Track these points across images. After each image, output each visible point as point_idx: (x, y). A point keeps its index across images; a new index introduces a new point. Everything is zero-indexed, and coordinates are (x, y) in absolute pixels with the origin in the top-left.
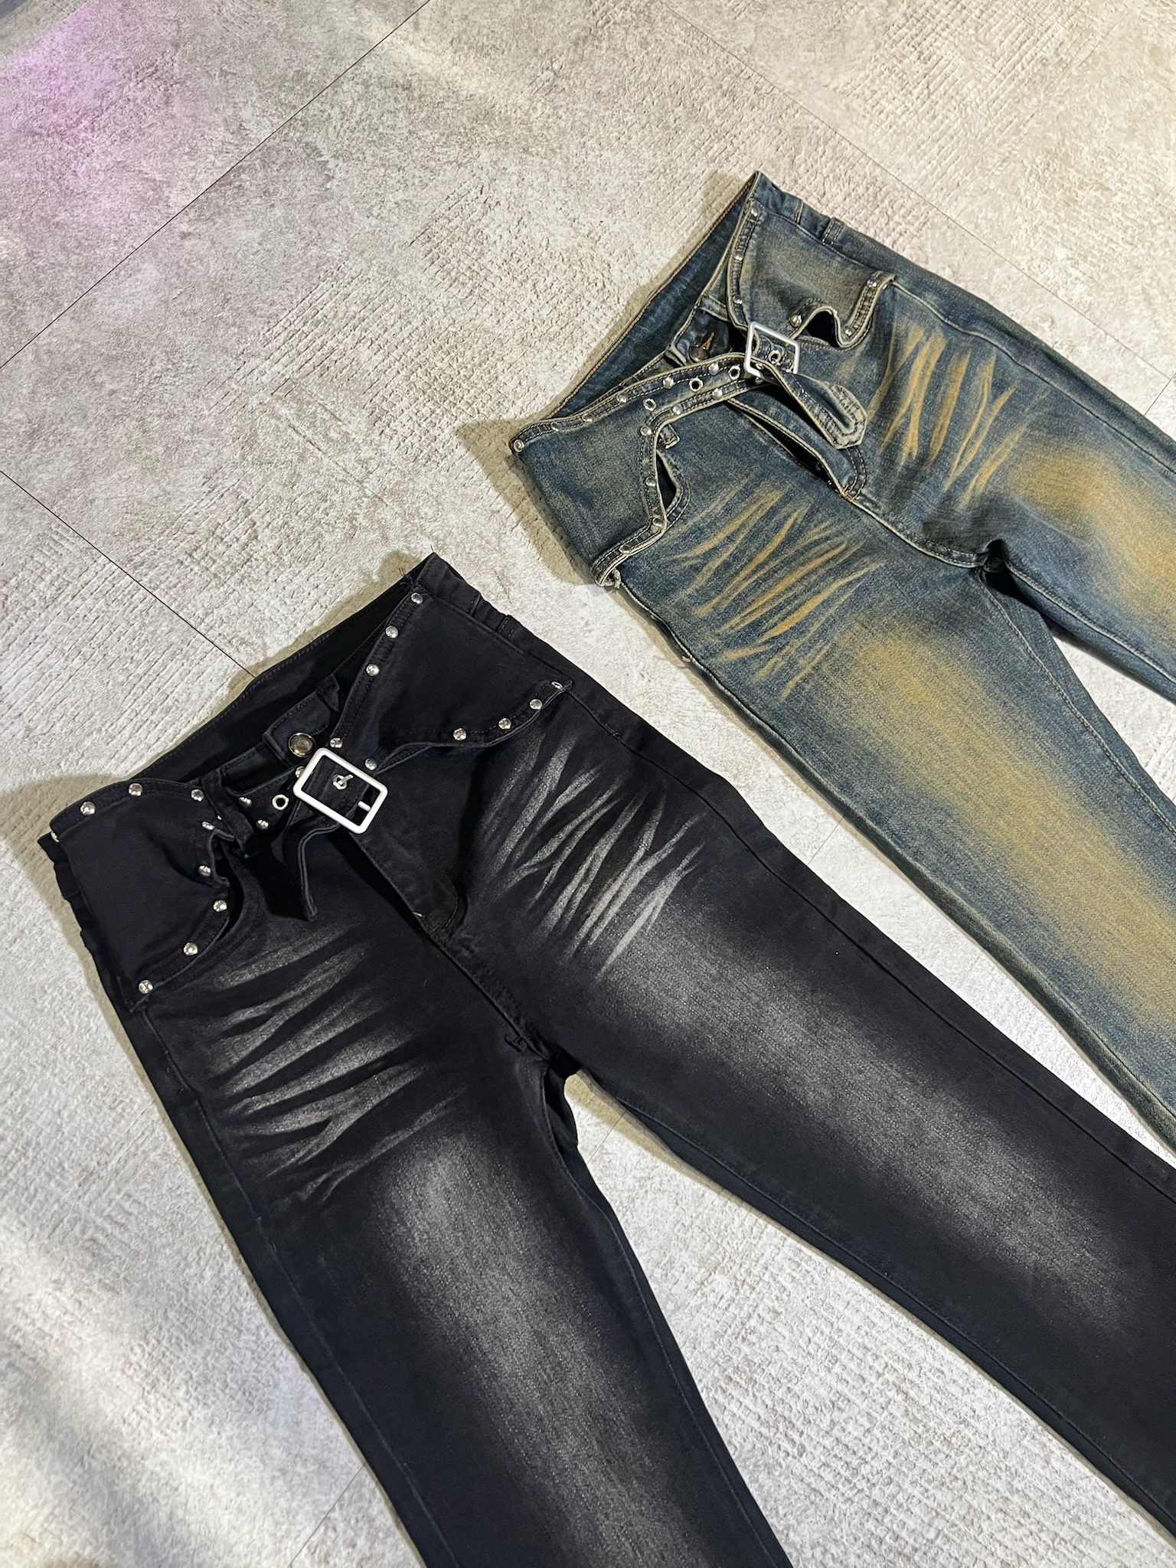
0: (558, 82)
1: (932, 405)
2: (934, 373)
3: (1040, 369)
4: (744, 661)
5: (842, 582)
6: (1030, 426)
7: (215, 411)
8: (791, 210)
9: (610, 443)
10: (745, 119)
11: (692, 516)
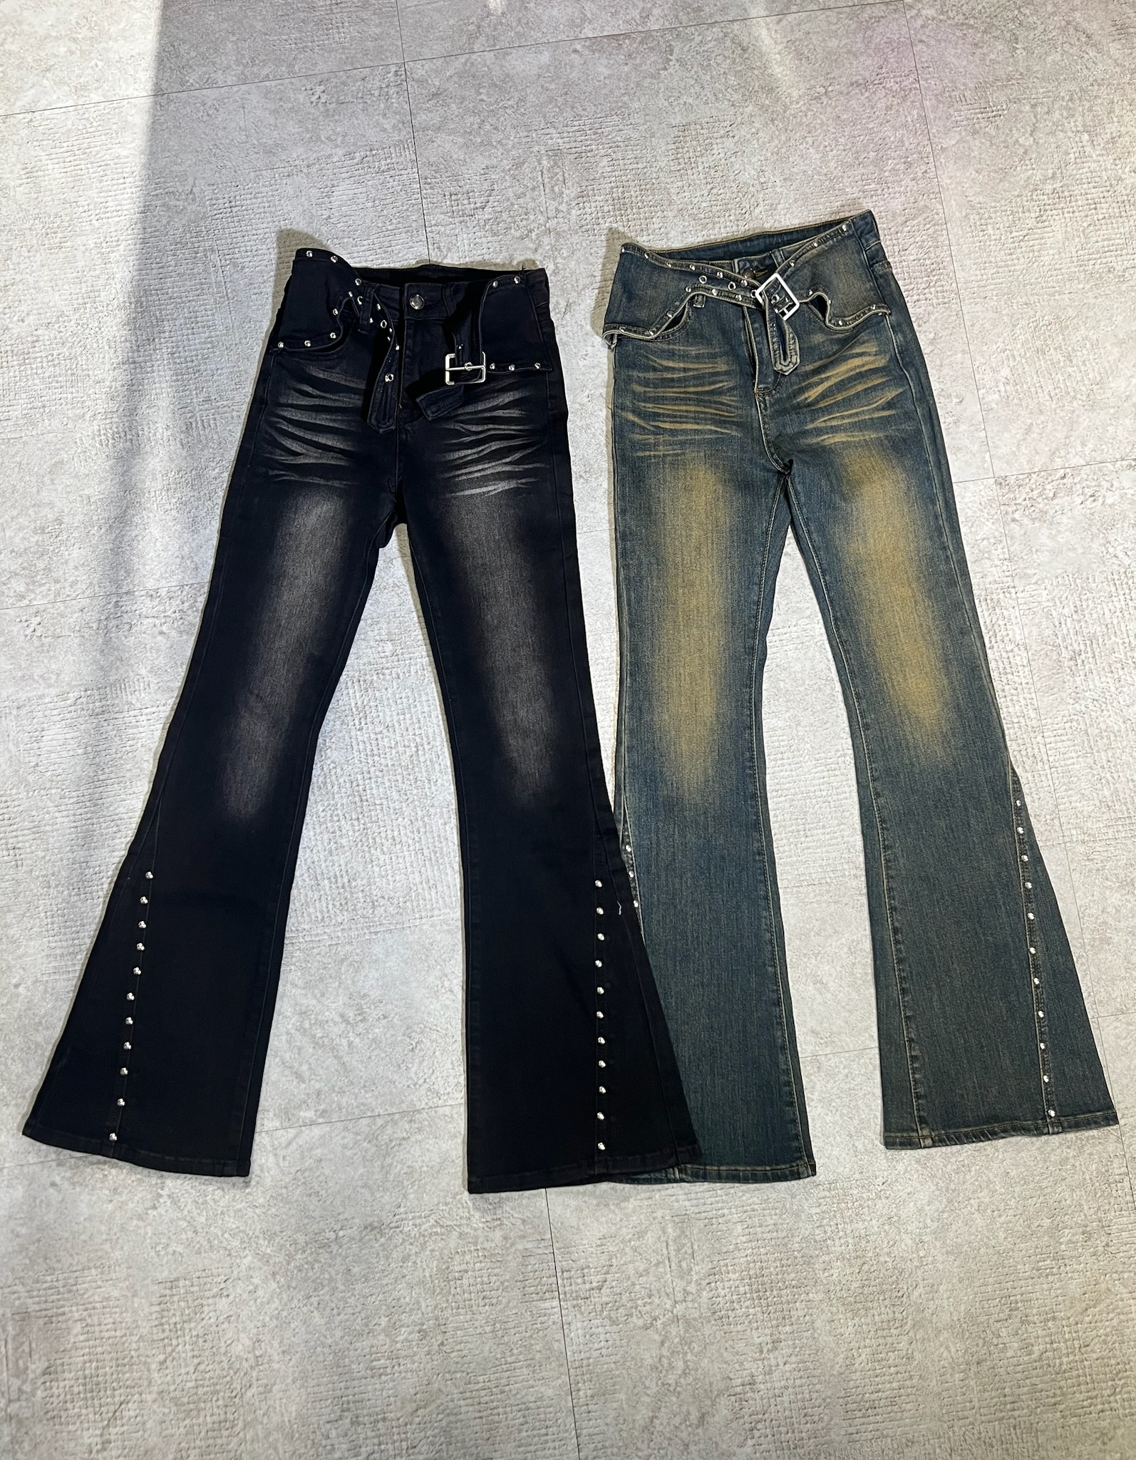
0: (823, 98)
1: (841, 386)
2: (860, 373)
3: (923, 415)
4: (634, 424)
5: (713, 428)
6: (887, 436)
7: (516, 140)
8: (867, 241)
9: (670, 284)
10: (903, 183)
11: (674, 344)
